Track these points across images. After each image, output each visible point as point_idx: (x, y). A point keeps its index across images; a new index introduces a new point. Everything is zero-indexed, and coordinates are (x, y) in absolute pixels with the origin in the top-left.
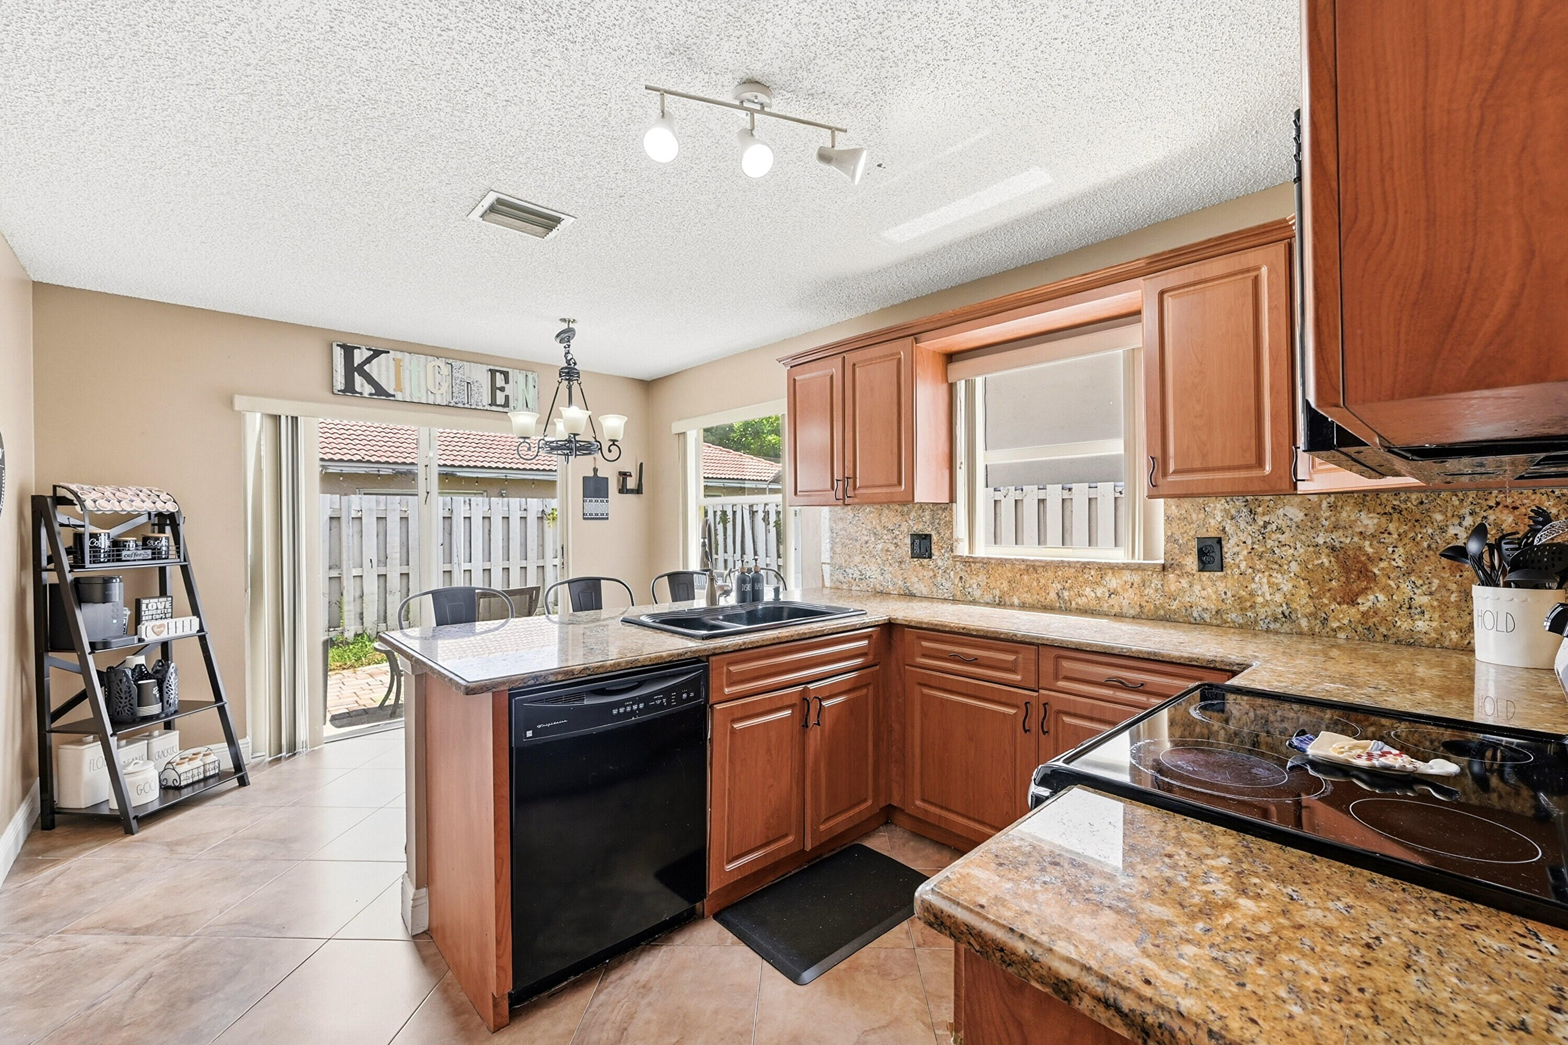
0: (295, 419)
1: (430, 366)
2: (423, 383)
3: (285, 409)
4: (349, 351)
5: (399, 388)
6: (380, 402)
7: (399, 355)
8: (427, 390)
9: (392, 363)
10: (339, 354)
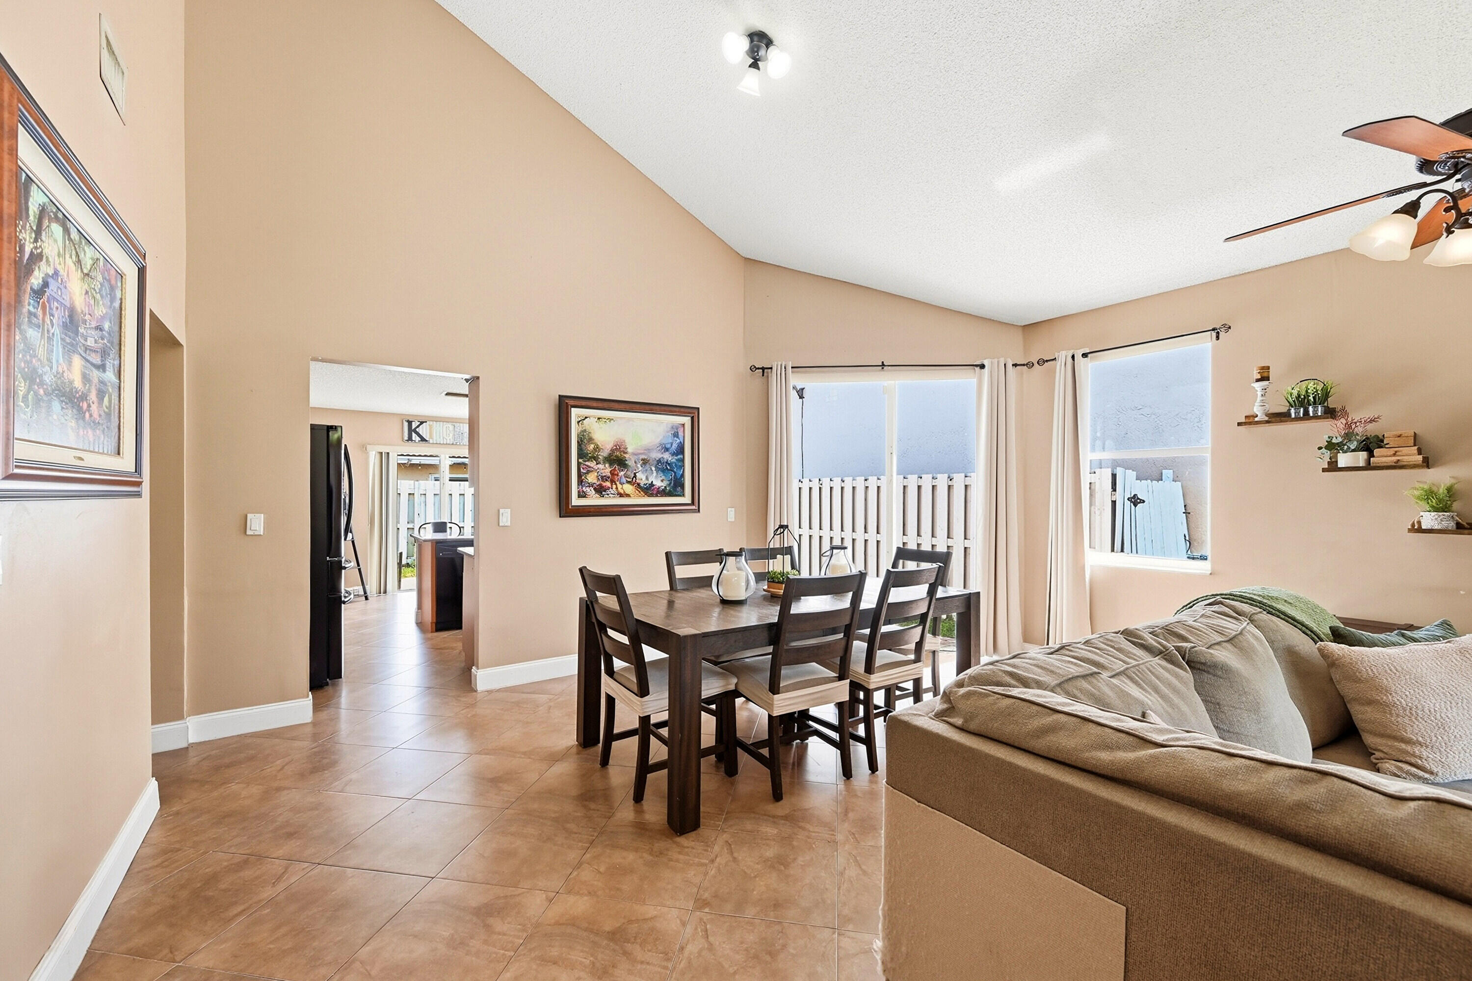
0: (388, 453)
1: (445, 427)
2: (441, 435)
3: (384, 449)
4: (410, 423)
5: (431, 437)
6: (423, 444)
7: (431, 423)
8: (443, 438)
9: (428, 427)
10: (406, 424)
